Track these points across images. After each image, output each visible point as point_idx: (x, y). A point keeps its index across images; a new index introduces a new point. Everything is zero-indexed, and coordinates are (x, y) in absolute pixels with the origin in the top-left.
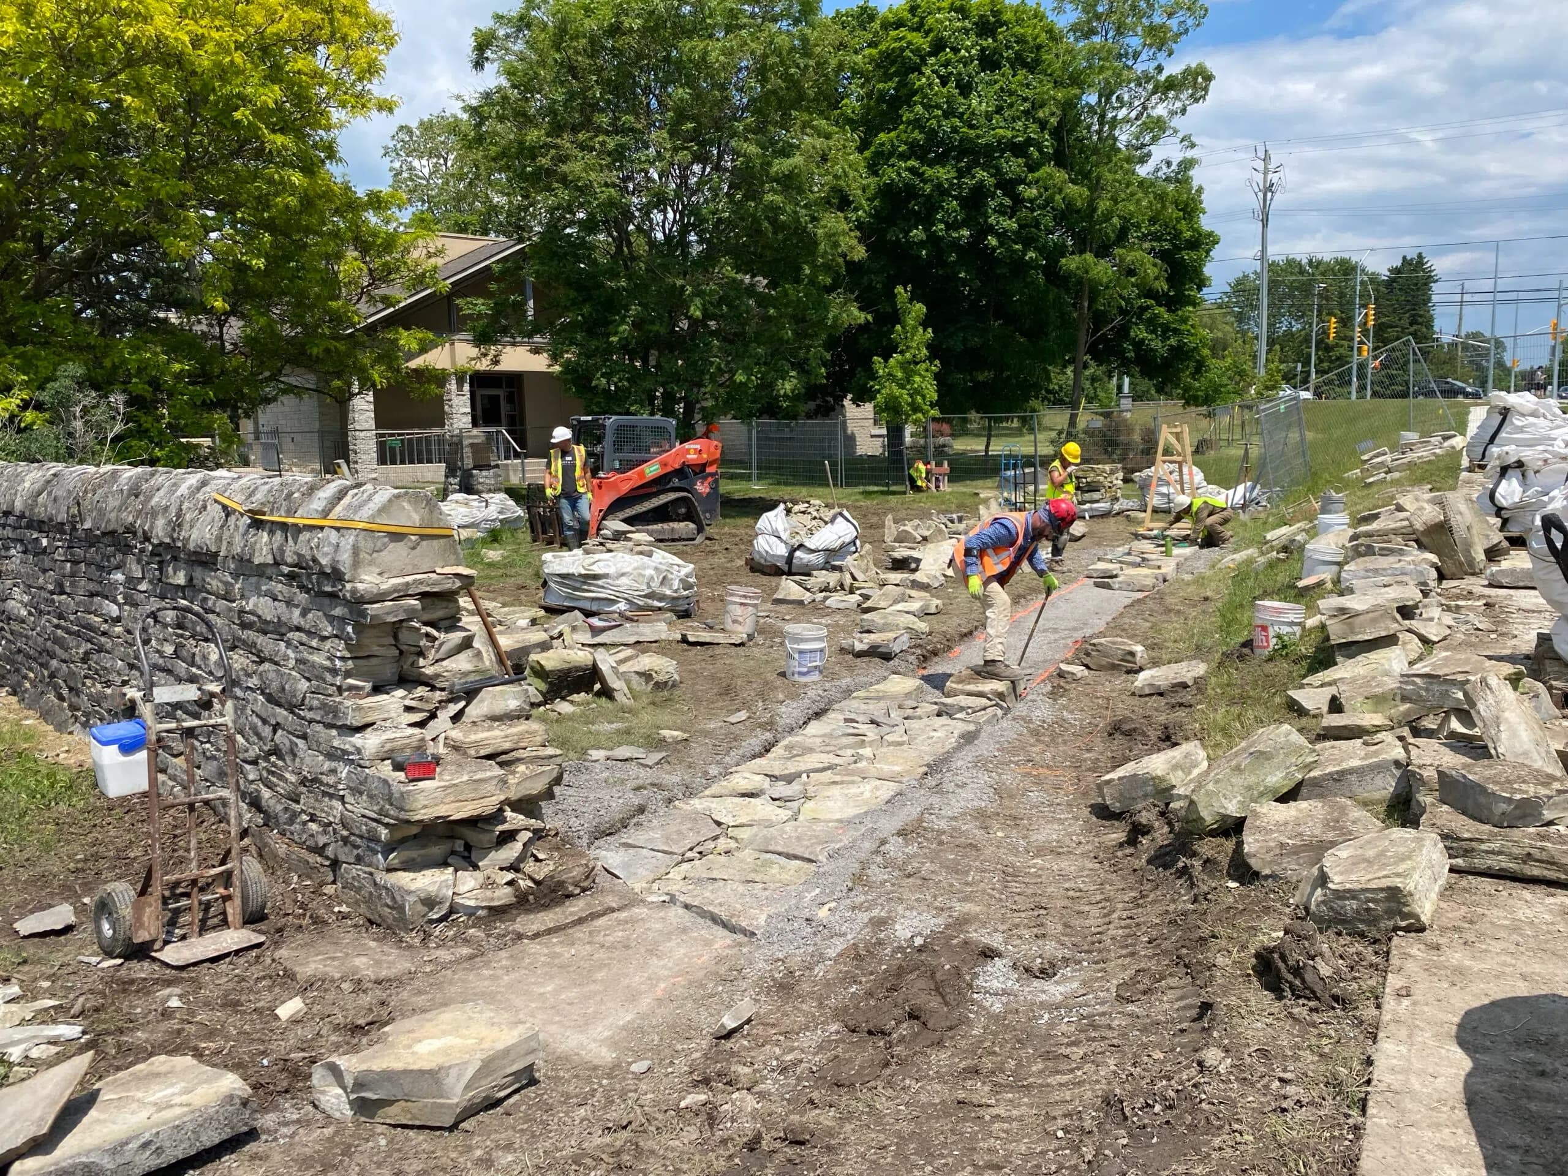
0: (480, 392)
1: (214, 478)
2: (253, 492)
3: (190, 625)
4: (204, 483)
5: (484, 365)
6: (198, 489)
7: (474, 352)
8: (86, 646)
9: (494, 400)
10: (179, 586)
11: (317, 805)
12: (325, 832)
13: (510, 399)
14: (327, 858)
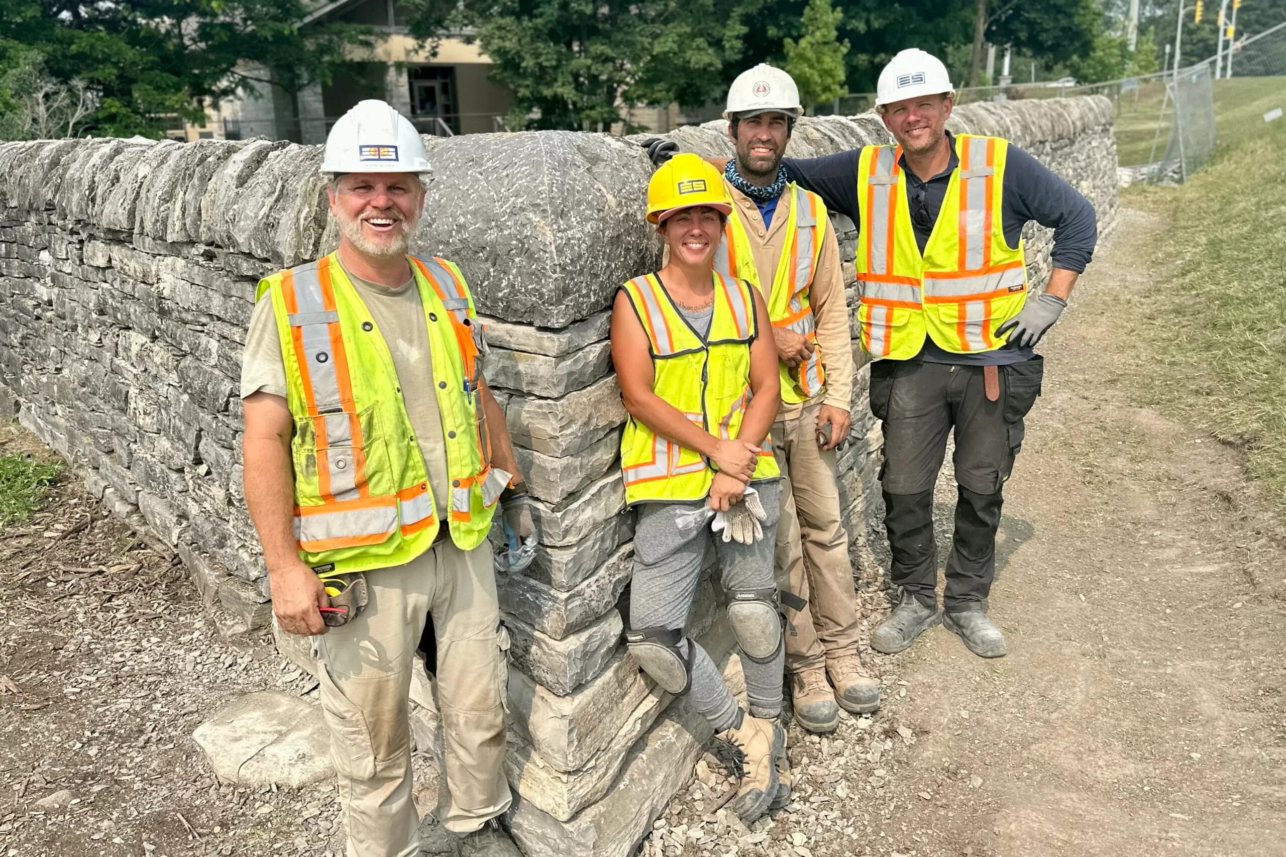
0: (417, 84)
1: (128, 146)
2: (165, 158)
3: (111, 311)
4: (117, 151)
5: (421, 58)
6: (111, 158)
7: (410, 42)
8: (22, 331)
9: (430, 92)
10: (98, 268)
11: (247, 530)
12: (255, 563)
13: (445, 89)
14: (260, 594)
